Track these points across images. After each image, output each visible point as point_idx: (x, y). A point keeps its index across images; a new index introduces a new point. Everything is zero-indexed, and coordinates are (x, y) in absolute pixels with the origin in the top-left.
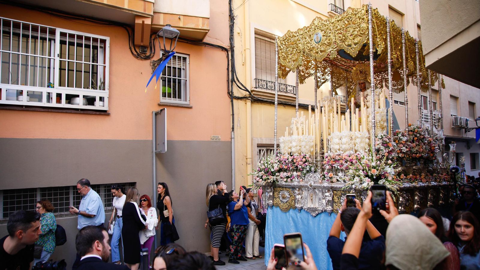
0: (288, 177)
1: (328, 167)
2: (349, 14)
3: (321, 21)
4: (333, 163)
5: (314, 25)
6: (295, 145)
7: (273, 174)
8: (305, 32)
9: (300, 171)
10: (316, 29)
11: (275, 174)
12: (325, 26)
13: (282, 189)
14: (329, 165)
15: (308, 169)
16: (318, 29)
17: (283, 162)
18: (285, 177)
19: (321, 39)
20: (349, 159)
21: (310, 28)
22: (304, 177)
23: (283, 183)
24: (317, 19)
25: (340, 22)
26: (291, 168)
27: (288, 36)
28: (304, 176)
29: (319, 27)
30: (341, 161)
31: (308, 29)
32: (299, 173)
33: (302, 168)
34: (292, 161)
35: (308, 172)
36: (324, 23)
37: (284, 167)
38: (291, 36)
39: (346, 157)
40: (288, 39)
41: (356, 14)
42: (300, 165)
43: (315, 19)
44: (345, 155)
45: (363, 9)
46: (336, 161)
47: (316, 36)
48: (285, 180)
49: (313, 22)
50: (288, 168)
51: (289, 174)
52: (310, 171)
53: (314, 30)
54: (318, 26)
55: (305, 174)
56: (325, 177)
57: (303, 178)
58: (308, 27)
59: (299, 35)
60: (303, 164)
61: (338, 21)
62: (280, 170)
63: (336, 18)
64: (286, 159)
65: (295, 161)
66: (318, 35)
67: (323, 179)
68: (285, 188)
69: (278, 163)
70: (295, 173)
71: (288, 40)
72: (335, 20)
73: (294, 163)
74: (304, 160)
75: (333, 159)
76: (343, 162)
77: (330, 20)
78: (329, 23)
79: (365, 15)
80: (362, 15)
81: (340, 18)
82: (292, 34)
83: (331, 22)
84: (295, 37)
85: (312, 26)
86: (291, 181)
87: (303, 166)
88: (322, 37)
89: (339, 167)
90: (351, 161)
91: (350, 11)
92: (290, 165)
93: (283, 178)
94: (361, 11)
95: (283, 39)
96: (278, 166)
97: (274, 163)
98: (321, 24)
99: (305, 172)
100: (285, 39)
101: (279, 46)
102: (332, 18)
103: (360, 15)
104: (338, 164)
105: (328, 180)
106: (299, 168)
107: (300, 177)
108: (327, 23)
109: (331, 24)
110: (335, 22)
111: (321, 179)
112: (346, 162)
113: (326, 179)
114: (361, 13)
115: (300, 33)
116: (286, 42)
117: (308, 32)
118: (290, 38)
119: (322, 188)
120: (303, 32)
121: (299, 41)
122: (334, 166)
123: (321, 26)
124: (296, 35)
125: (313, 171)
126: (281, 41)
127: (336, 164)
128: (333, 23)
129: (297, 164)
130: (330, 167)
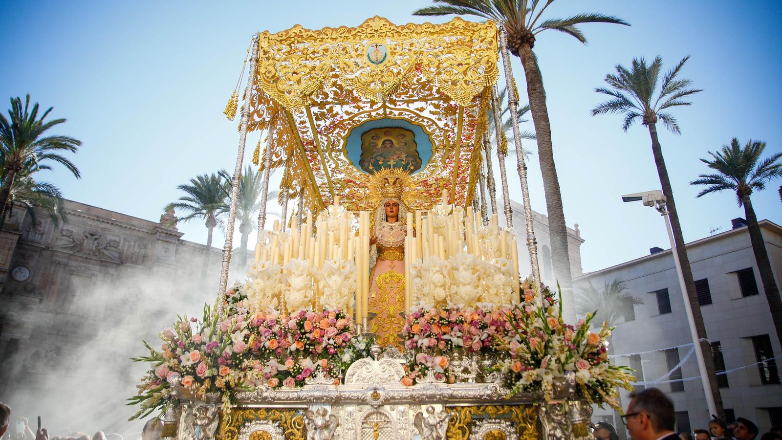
0: (282, 376)
2: (458, 27)
3: (388, 24)
4: (444, 330)
5: (371, 29)
6: (302, 284)
8: (343, 35)
9: (326, 353)
10: (377, 37)
11: (241, 362)
12: (399, 36)
13: (251, 416)
14: (429, 336)
15: (362, 346)
16: (379, 36)
17: (261, 328)
18: (276, 372)
19: (385, 58)
21: (359, 32)
22: (344, 372)
23: (265, 394)
24: (377, 19)
25: (436, 35)
26: (294, 347)
27: (294, 34)
28: (343, 368)
29: (383, 34)
30: (466, 326)
31: (353, 33)
32: (322, 362)
33: (335, 347)
34: (300, 326)
35: (359, 355)
36: (396, 29)
37: (267, 344)
38: (305, 36)
39: (476, 317)
40: (293, 40)
41: (474, 31)
42: (329, 339)
43: (373, 19)
45: (491, 27)
46: (451, 324)
47: (374, 48)
48: (275, 381)
49: (366, 21)
50: (278, 347)
51: (289, 364)
52: (364, 353)
53: (369, 36)
54: (380, 31)
55: (347, 365)
56: (427, 368)
57: (341, 376)
58: (355, 29)
59: (327, 38)
60: (337, 335)
61: (433, 34)
62: (248, 354)
63: (428, 28)
64: (272, 321)
65: (307, 327)
66: (379, 48)
67: (423, 375)
70: (306, 363)
73: (305, 333)
74: (340, 323)
75: (441, 319)
77: (411, 28)
78: (409, 31)
79: (493, 37)
80: (488, 36)
81: (437, 29)
82: (306, 33)
83: (415, 31)
84: (315, 40)
85: (364, 29)
86: (301, 383)
87: (339, 340)
88: (389, 55)
89: (460, 342)
90: (494, 322)
91: (460, 23)
92: (290, 338)
93: (267, 378)
94: (486, 28)
95: (279, 39)
96: (247, 337)
97: (234, 332)
98: (388, 30)
99: (346, 357)
100: (284, 38)
101: (264, 50)
102: (416, 26)
103: (484, 35)
104: (459, 334)
105: (438, 376)
106: (324, 345)
107: (329, 372)
108: (405, 31)
109: (414, 34)
110: (425, 33)
111: (413, 374)
112: (484, 327)
113: (430, 373)
114: (485, 31)
115: (329, 36)
116: (288, 45)
117: (352, 37)
118: (300, 39)
119: (415, 401)
120: (339, 34)
121: (324, 50)
122: (446, 337)
123: (388, 33)
124: (318, 37)
125: (376, 355)
126: (270, 41)
127: (453, 333)
128: (420, 34)
129: (315, 335)
130: (433, 341)
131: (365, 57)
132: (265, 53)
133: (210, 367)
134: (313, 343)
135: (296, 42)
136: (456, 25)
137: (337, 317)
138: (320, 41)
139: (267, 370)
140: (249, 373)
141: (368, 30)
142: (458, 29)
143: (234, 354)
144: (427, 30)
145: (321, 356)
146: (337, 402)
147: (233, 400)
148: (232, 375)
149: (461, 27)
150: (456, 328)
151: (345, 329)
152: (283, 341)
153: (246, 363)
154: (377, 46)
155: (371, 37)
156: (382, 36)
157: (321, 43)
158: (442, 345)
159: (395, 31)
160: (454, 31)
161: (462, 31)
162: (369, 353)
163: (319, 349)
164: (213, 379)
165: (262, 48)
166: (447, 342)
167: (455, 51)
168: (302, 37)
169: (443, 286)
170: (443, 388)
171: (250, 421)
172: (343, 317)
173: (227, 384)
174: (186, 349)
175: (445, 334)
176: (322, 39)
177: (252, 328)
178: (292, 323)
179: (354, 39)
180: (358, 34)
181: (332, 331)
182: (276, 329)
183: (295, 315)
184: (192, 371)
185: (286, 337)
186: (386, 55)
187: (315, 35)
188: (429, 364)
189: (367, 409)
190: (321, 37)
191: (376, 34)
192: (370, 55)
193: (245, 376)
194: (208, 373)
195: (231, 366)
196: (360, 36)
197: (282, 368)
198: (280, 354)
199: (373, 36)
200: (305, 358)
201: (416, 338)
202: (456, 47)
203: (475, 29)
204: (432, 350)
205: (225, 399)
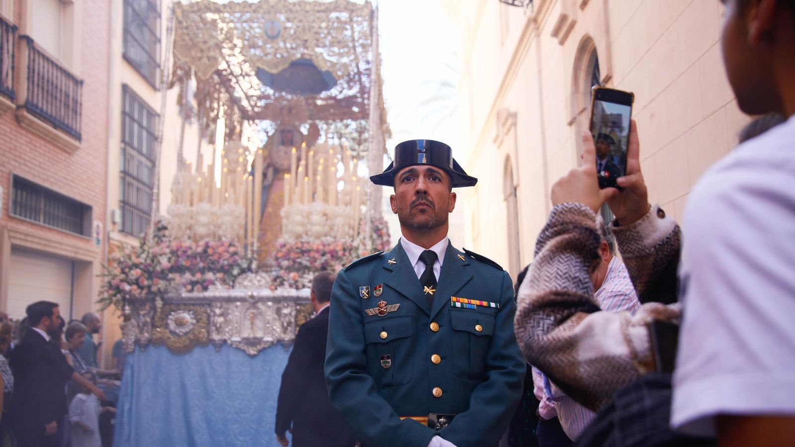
0: (194, 284)
1: (285, 263)
4: (298, 256)
7: (163, 275)
9: (222, 269)
11: (167, 275)
13: (175, 309)
14: (288, 260)
15: (245, 265)
17: (179, 253)
18: (189, 282)
20: (327, 249)
22: (233, 282)
23: (184, 295)
26: (201, 265)
28: (233, 279)
30: (312, 254)
32: (219, 275)
33: (228, 266)
34: (205, 251)
35: (243, 271)
37: (184, 263)
39: (321, 247)
42: (224, 260)
44: (316, 244)
46: (303, 252)
48: (189, 287)
50: (191, 265)
51: (198, 276)
52: (247, 270)
55: (236, 277)
56: (284, 280)
57: (232, 284)
60: (229, 257)
62: (172, 269)
64: (186, 248)
65: (210, 251)
67: (282, 284)
68: (185, 305)
69: (170, 255)
70: (210, 276)
73: (209, 256)
74: (232, 249)
75: (297, 248)
76: (317, 255)
86: (205, 289)
87: (231, 261)
89: (308, 264)
90: (331, 252)
92: (198, 259)
93: (185, 285)
96: (169, 260)
97: (161, 255)
99: (236, 271)
104: (308, 258)
105: (291, 286)
106: (221, 264)
107: (224, 281)
111: (276, 284)
112: (323, 255)
113: (286, 283)
119: (276, 300)
122: (299, 260)
125: (254, 271)
127: (303, 258)
129: (215, 257)
130: (291, 263)
133: (147, 279)
134: (213, 263)
137: (230, 245)
139: (183, 281)
140: (173, 284)
143: (163, 271)
145: (219, 271)
146: (230, 300)
147: (163, 299)
148: (162, 284)
150: (306, 255)
151: (235, 253)
152: (194, 261)
153: (171, 276)
158: (296, 266)
162: (249, 269)
163: (218, 266)
164: (149, 287)
166: (300, 263)
169: (302, 224)
170: (293, 293)
171: (174, 311)
172: (234, 246)
173: (159, 290)
174: (131, 269)
175: (299, 258)
177: (173, 253)
178: (200, 250)
181: (227, 255)
182: (190, 252)
183: (202, 243)
184: (137, 282)
185: (195, 258)
188: (286, 278)
189: (247, 305)
193: (170, 284)
194: (146, 283)
195: (160, 278)
197: (194, 279)
198: (191, 270)
200: (209, 272)
201: (280, 260)
204: (289, 269)
205: (158, 298)
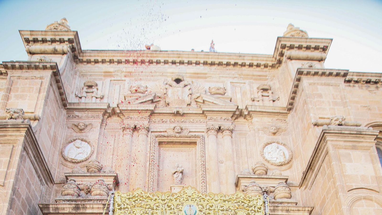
2: (240, 198)
3: (197, 192)
8: (169, 198)
10: (190, 200)
12: (204, 201)
16: (191, 200)
24: (190, 188)
25: (227, 202)
27: (138, 195)
29: (194, 200)
31: (175, 197)
36: (202, 196)
38: (144, 196)
40: (136, 198)
41: (249, 201)
43: (187, 188)
45: (260, 199)
47: (188, 207)
49: (183, 190)
53: (185, 200)
54: (192, 197)
58: (176, 194)
59: (159, 199)
61: (224, 201)
66: (191, 207)
71: (137, 200)
72: (219, 198)
77: (211, 196)
78: (210, 198)
79: (261, 205)
80: (258, 204)
81: (227, 198)
82: (145, 195)
83: (214, 199)
84: (151, 200)
85: (182, 195)
88: (198, 212)
91: (241, 195)
94: (257, 199)
95: (128, 197)
98: (197, 197)
100: (131, 197)
101: (118, 204)
102: (215, 195)
103: (256, 204)
108: (208, 198)
109: (213, 201)
110: (220, 200)
114: (257, 201)
115: (160, 198)
116: (134, 201)
117: (174, 200)
118: (141, 198)
120: (166, 197)
121: (157, 206)
123: (197, 198)
124: (153, 198)
126: (122, 198)
128: (217, 201)
131: (183, 212)
132: (119, 205)
135: (139, 200)
136: (239, 196)
138: (154, 201)
141: (185, 195)
142: (240, 199)
144: (221, 198)
149: (241, 197)
154: (190, 206)
155: (186, 200)
156: (193, 200)
157: (155, 202)
159: (201, 198)
160: (238, 200)
161: (243, 200)
165: (117, 202)
167: (238, 212)
168: (142, 197)
176: (156, 199)
179: (176, 201)
180: (178, 198)
186: (196, 212)
187: (151, 196)
190: (155, 198)
191: (190, 199)
192: (186, 211)
196: (180, 199)
199: (188, 200)
202: (239, 210)
203: (250, 199)
